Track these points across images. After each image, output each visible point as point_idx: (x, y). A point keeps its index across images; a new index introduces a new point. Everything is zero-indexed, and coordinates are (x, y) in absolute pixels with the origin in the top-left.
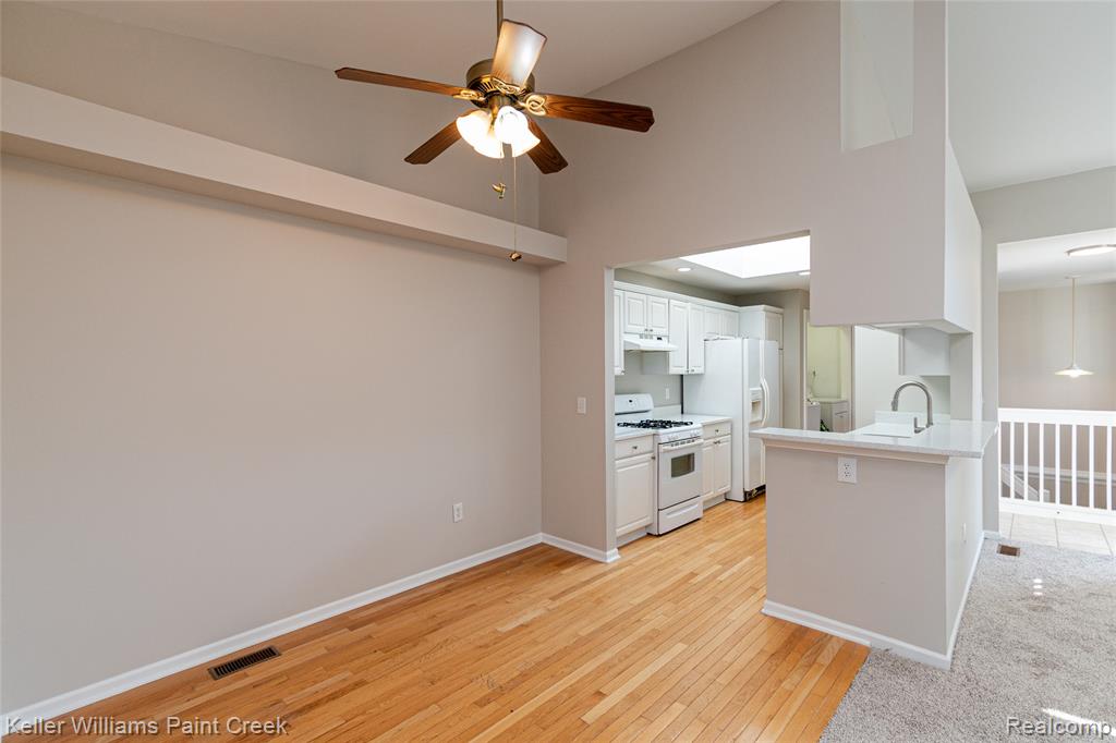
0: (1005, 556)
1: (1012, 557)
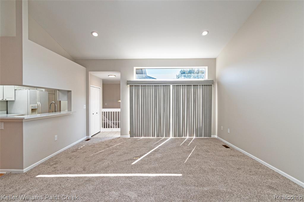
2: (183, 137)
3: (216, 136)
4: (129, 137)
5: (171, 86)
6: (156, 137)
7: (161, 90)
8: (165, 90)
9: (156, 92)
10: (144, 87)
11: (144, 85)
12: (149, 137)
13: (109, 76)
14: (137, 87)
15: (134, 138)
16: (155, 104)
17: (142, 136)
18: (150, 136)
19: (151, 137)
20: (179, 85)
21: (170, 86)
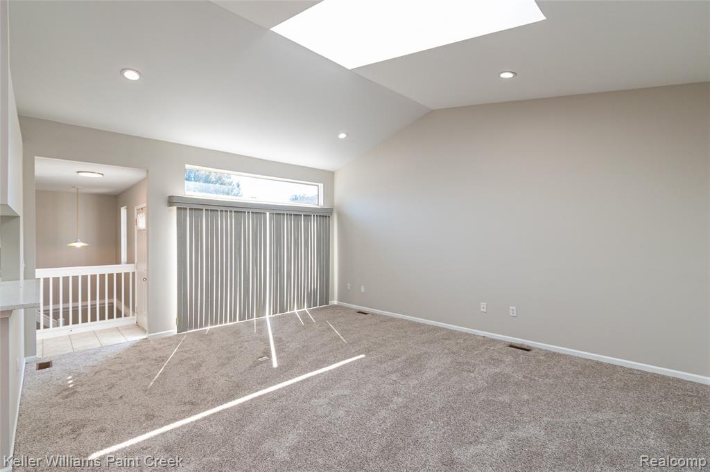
0: (43, 370)
1: (47, 369)
2: (289, 312)
3: (335, 302)
4: (176, 333)
5: (268, 214)
6: (238, 321)
7: (249, 222)
8: (257, 222)
9: (238, 224)
10: (212, 212)
11: (214, 208)
12: (224, 325)
13: (80, 174)
14: (197, 212)
15: (189, 332)
16: (237, 251)
17: (206, 325)
18: (226, 322)
19: (228, 324)
20: (280, 214)
21: (265, 214)
